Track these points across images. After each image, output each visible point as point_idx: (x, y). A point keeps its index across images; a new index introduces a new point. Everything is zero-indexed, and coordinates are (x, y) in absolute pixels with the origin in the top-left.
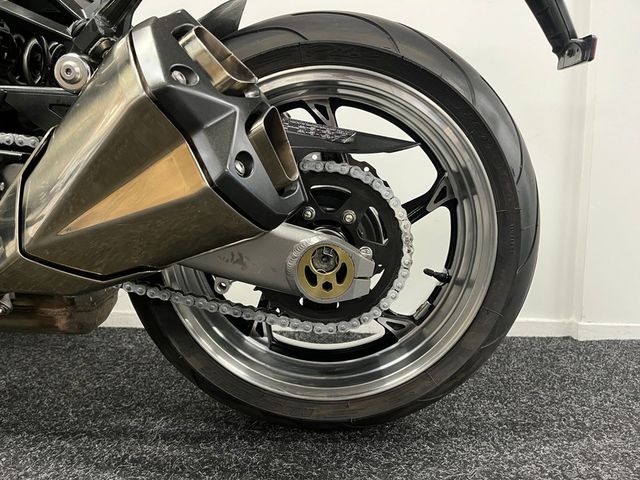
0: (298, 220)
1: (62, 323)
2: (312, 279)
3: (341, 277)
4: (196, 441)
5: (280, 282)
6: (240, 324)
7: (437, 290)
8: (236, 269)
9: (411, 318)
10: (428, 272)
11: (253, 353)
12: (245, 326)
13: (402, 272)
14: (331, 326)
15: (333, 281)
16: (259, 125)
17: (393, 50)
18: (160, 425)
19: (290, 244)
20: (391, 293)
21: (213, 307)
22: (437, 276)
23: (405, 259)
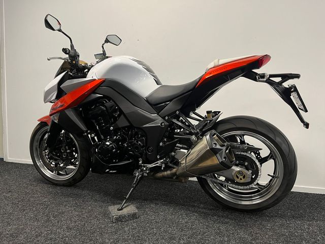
0: (237, 165)
1: (183, 181)
2: (238, 177)
3: (244, 177)
4: (211, 210)
5: (231, 177)
6: (221, 185)
7: (271, 179)
8: (222, 174)
9: (264, 186)
10: (268, 175)
11: (224, 191)
12: (222, 185)
13: (259, 176)
14: (242, 187)
15: (242, 178)
16: (228, 151)
17: (255, 129)
18: (202, 206)
19: (233, 170)
20: (258, 179)
21: (216, 180)
22: (271, 176)
23: (260, 174)
